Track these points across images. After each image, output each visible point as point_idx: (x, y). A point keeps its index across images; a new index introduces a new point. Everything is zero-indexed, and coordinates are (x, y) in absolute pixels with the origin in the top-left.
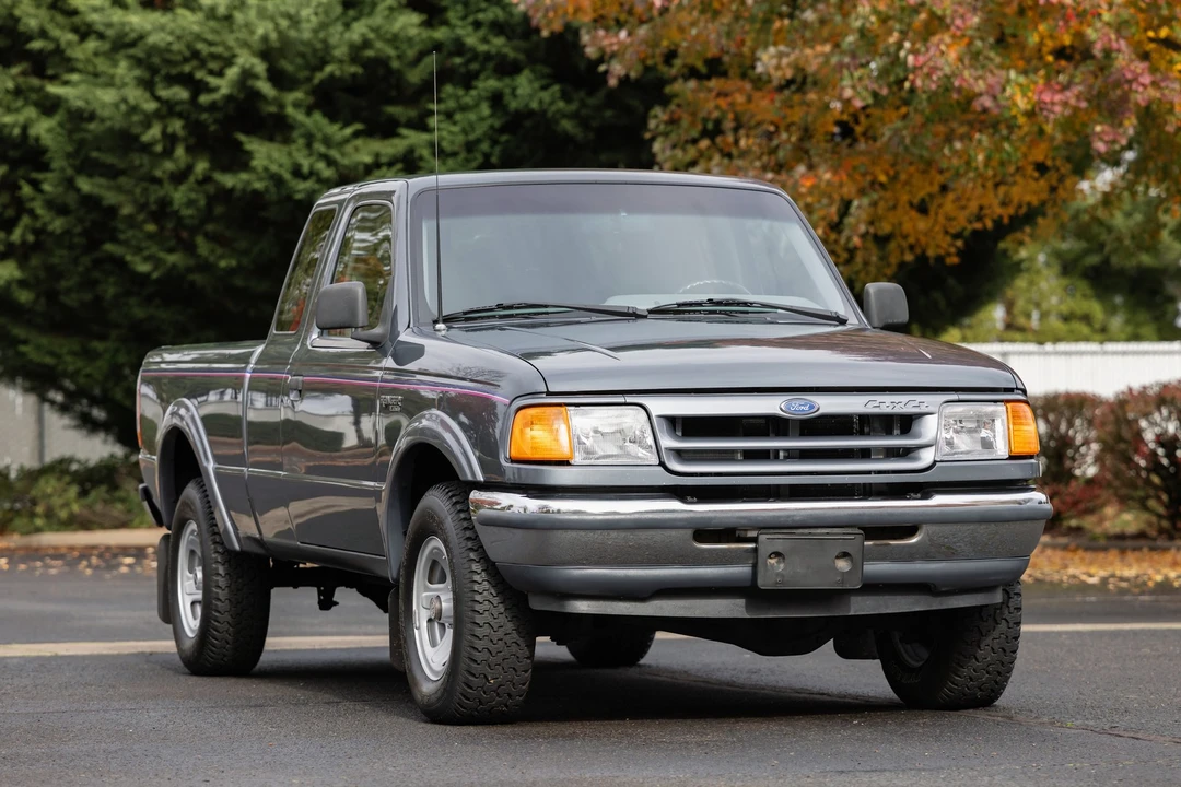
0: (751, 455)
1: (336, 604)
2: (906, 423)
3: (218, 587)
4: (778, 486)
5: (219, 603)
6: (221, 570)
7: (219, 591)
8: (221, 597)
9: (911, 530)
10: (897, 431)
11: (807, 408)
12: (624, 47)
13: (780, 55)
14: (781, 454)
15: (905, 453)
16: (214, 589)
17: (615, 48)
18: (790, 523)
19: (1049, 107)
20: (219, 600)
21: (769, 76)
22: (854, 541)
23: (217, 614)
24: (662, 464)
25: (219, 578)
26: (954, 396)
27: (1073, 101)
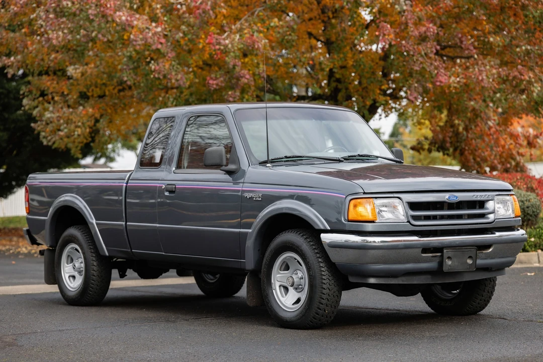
0: (427, 218)
1: (126, 275)
2: (481, 204)
3: (94, 270)
4: (437, 230)
5: (94, 277)
6: (95, 264)
7: (94, 272)
8: (95, 274)
9: (489, 247)
10: (477, 207)
11: (455, 198)
12: (13, 63)
13: (76, 69)
14: (438, 217)
15: (482, 216)
16: (92, 272)
17: (10, 64)
18: (455, 245)
19: (211, 85)
20: (94, 276)
21: (72, 76)
22: (473, 252)
23: (93, 282)
24: (408, 222)
25: (94, 267)
26: (498, 193)
27: (220, 84)
